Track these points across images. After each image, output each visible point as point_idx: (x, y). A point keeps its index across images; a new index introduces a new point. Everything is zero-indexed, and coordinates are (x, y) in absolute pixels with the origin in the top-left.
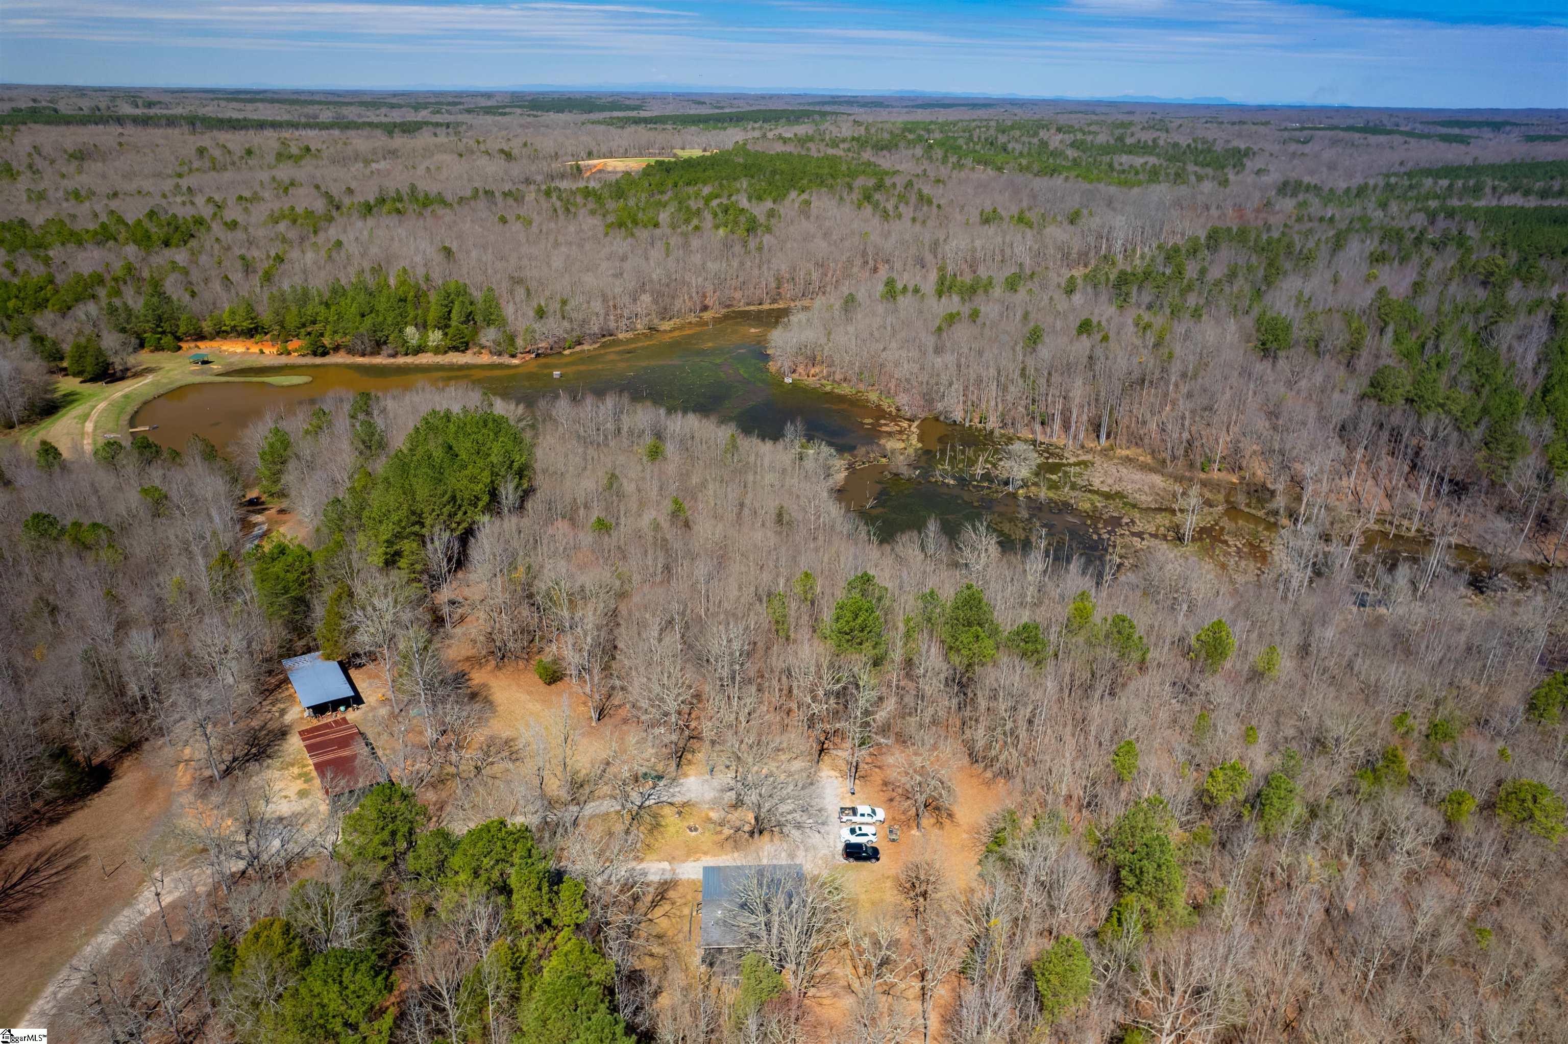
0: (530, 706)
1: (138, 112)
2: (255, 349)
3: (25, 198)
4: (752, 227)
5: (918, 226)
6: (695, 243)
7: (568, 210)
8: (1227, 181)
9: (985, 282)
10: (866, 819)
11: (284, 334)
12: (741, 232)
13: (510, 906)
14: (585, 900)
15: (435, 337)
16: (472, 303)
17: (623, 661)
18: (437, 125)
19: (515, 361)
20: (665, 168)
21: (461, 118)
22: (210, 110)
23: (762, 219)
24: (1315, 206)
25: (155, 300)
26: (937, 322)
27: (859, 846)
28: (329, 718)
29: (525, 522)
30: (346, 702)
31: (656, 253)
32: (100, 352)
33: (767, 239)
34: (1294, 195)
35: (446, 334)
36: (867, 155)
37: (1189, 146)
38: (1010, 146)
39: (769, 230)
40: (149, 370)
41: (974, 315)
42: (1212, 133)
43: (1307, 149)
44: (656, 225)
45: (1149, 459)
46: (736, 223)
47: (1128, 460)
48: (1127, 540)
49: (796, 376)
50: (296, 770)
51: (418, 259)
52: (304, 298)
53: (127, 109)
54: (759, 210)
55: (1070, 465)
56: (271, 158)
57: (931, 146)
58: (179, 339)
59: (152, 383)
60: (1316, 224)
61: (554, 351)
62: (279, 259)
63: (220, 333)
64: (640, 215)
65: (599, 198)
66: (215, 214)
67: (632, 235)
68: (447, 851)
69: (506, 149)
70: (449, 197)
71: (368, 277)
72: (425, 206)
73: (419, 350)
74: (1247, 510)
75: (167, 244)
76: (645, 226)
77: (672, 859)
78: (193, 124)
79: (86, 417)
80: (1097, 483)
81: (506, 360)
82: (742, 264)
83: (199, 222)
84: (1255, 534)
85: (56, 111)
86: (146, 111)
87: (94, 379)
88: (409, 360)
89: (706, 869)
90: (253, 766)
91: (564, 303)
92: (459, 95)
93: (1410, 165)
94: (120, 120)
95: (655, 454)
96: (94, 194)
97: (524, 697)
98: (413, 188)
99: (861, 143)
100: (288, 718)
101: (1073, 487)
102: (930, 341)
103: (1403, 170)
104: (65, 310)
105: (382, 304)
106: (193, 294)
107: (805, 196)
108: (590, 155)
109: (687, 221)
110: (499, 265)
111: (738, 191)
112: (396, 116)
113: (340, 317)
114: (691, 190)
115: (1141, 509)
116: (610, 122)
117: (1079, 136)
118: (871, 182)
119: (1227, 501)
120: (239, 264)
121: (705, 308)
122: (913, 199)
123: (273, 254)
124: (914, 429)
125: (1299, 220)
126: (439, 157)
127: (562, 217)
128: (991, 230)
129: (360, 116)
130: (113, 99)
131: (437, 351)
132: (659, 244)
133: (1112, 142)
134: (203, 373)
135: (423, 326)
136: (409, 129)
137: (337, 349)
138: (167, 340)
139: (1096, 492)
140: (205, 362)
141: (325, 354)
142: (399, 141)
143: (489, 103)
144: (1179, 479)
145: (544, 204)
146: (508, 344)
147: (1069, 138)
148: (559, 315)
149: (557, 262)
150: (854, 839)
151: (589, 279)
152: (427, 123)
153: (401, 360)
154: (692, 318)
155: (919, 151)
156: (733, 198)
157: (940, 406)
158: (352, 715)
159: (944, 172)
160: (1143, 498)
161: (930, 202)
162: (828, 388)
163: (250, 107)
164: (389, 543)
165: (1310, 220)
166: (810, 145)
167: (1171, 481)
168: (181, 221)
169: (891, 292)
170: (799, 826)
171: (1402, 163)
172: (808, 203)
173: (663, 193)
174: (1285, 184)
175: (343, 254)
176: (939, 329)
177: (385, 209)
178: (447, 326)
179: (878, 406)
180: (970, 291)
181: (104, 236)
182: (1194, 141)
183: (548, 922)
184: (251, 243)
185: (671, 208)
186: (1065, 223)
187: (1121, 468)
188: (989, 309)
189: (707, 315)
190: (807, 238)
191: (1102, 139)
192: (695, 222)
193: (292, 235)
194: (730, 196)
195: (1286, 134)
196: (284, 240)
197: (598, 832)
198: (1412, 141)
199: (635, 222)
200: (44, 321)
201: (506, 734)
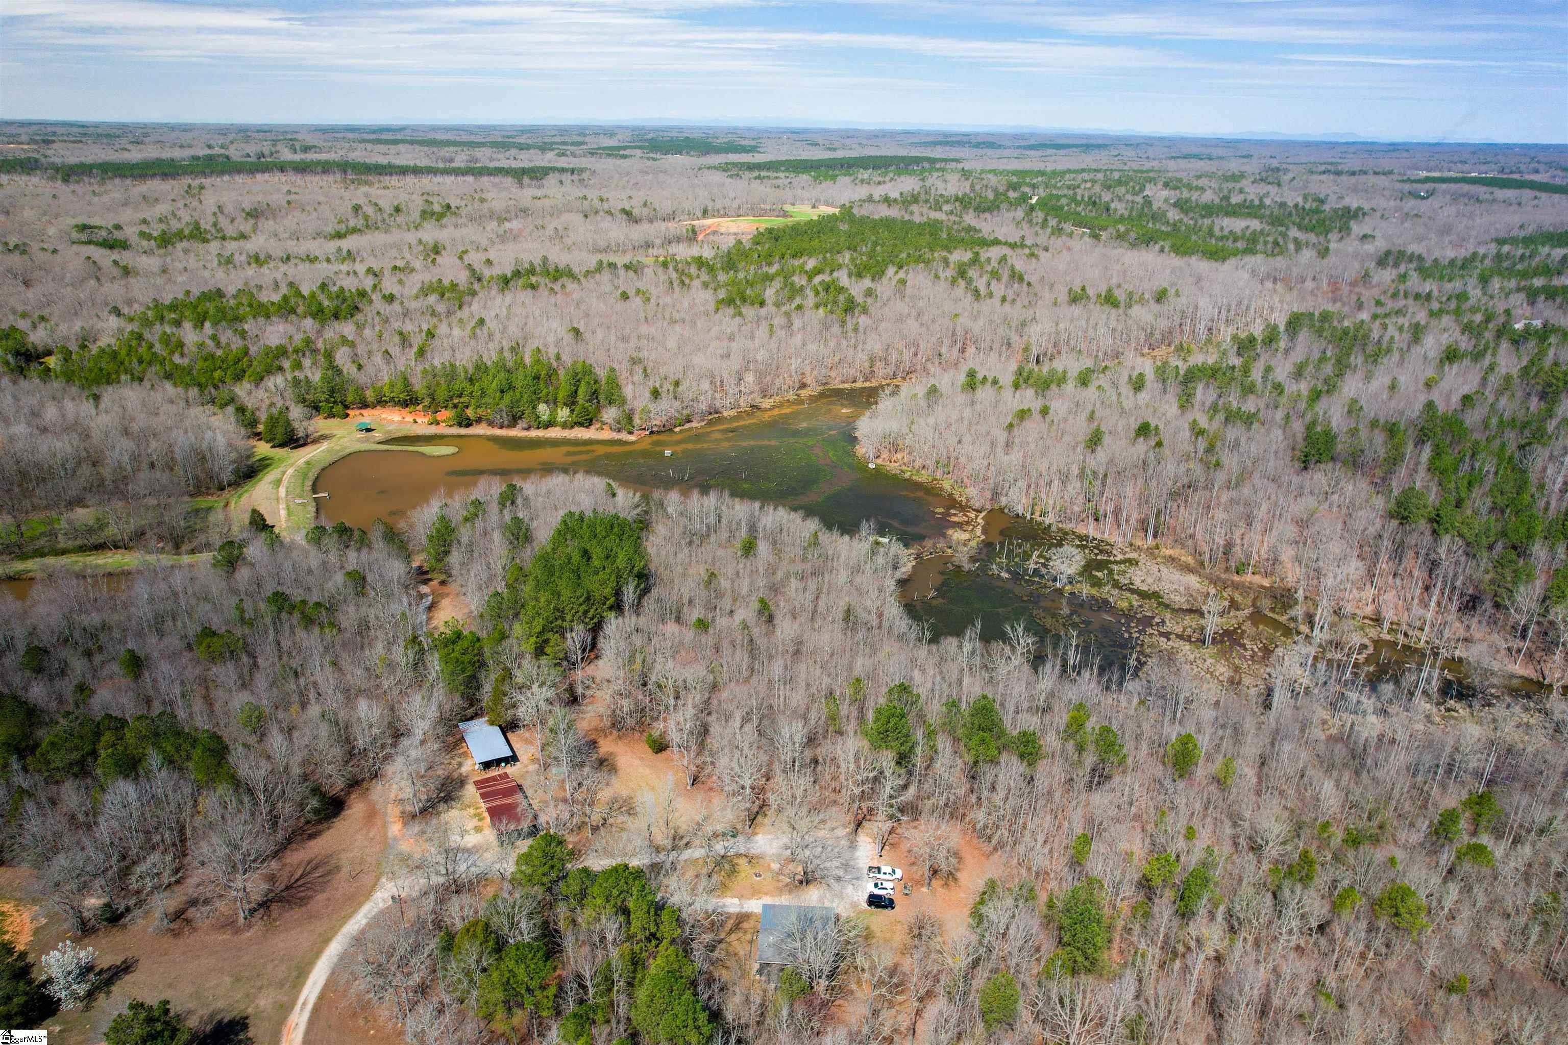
0: (641, 770)
1: (297, 157)
2: (409, 419)
3: (216, 262)
4: (851, 307)
5: (1007, 305)
6: (797, 323)
7: (683, 282)
8: (1327, 249)
9: (1060, 375)
10: (887, 877)
11: (434, 406)
12: (839, 312)
13: (629, 923)
14: (679, 922)
15: (563, 413)
16: (596, 382)
17: (713, 741)
18: (563, 170)
19: (632, 438)
20: (773, 235)
21: (584, 162)
22: (359, 155)
23: (860, 299)
24: (1414, 282)
25: (330, 373)
26: (1009, 419)
27: (879, 897)
28: (494, 772)
29: (642, 621)
30: (508, 760)
31: (762, 332)
32: (288, 423)
33: (863, 320)
34: (1396, 265)
35: (572, 411)
36: (970, 219)
37: (1296, 206)
38: (1113, 206)
39: (865, 311)
40: (324, 437)
41: (1045, 412)
42: (1325, 186)
43: (1424, 207)
44: (762, 304)
45: (1190, 560)
46: (835, 302)
47: (1172, 559)
48: (1154, 639)
49: (879, 461)
50: (472, 811)
51: (551, 339)
52: (451, 373)
53: (287, 155)
54: (857, 289)
55: (1116, 562)
56: (416, 215)
57: (1032, 208)
58: (347, 407)
59: (328, 451)
60: (1410, 301)
61: (667, 429)
62: (431, 335)
63: (381, 402)
64: (748, 292)
65: (711, 269)
66: (375, 286)
67: (740, 314)
68: (588, 883)
69: (627, 208)
70: (576, 270)
71: (507, 354)
72: (556, 279)
73: (549, 425)
74: (1270, 615)
75: (336, 316)
76: (752, 304)
77: (741, 897)
78: (345, 172)
79: (278, 483)
80: (1138, 583)
81: (624, 436)
82: (839, 344)
83: (362, 294)
84: (1272, 640)
85: (228, 158)
86: (303, 156)
87: (282, 445)
88: (540, 433)
89: (765, 906)
90: (442, 807)
91: (677, 384)
92: (583, 131)
93: (1530, 230)
94: (282, 168)
95: (749, 548)
96: (270, 257)
97: (637, 762)
98: (545, 259)
99: (964, 202)
100: (464, 770)
101: (1116, 585)
102: (1001, 436)
103: (1522, 234)
104: (259, 380)
105: (520, 381)
106: (360, 367)
107: (901, 274)
108: (705, 213)
109: (791, 299)
110: (622, 345)
111: (840, 267)
112: (525, 160)
113: (484, 393)
114: (796, 263)
115: (1173, 610)
116: (725, 168)
117: (1185, 194)
118: (967, 256)
119: (1254, 605)
120: (397, 339)
121: (803, 386)
122: (1005, 277)
123: (425, 327)
124: (980, 520)
125: (1395, 296)
126: (566, 217)
127: (677, 289)
128: (1076, 310)
129: (491, 159)
130: (275, 142)
131: (565, 426)
132: (764, 325)
133: (1217, 201)
134: (367, 440)
135: (553, 402)
136: (537, 174)
137: (479, 420)
138: (338, 408)
139: (1133, 591)
140: (369, 430)
141: (468, 425)
142: (527, 194)
143: (612, 143)
144: (1214, 581)
145: (663, 277)
146: (627, 421)
147: (1173, 196)
148: (671, 396)
149: (672, 343)
150: (877, 892)
151: (699, 360)
152: (554, 169)
153: (534, 433)
154: (791, 396)
155: (1020, 213)
156: (835, 274)
157: (1004, 501)
158: (511, 770)
159: (1042, 239)
160: (1177, 598)
161: (1021, 279)
162: (907, 475)
163: (393, 149)
164: (540, 634)
165: (1406, 296)
166: (914, 208)
167: (1206, 582)
168: (347, 294)
169: (972, 383)
170: (839, 879)
171: (1521, 227)
172: (903, 282)
173: (770, 264)
174: (1388, 253)
175: (485, 331)
176: (1011, 426)
177: (521, 282)
178: (574, 403)
179: (951, 495)
180: (1044, 385)
181: (286, 309)
182: (1305, 198)
183: (653, 935)
184: (406, 314)
185: (777, 284)
186: (1152, 302)
187: (1162, 567)
188: (1059, 407)
189: (804, 393)
190: (900, 319)
191: (1208, 197)
192: (798, 301)
193: (441, 308)
194: (832, 272)
195: (1407, 187)
196: (434, 314)
197: (690, 874)
198: (1544, 196)
199: (744, 300)
200: (242, 390)
201: (624, 793)
